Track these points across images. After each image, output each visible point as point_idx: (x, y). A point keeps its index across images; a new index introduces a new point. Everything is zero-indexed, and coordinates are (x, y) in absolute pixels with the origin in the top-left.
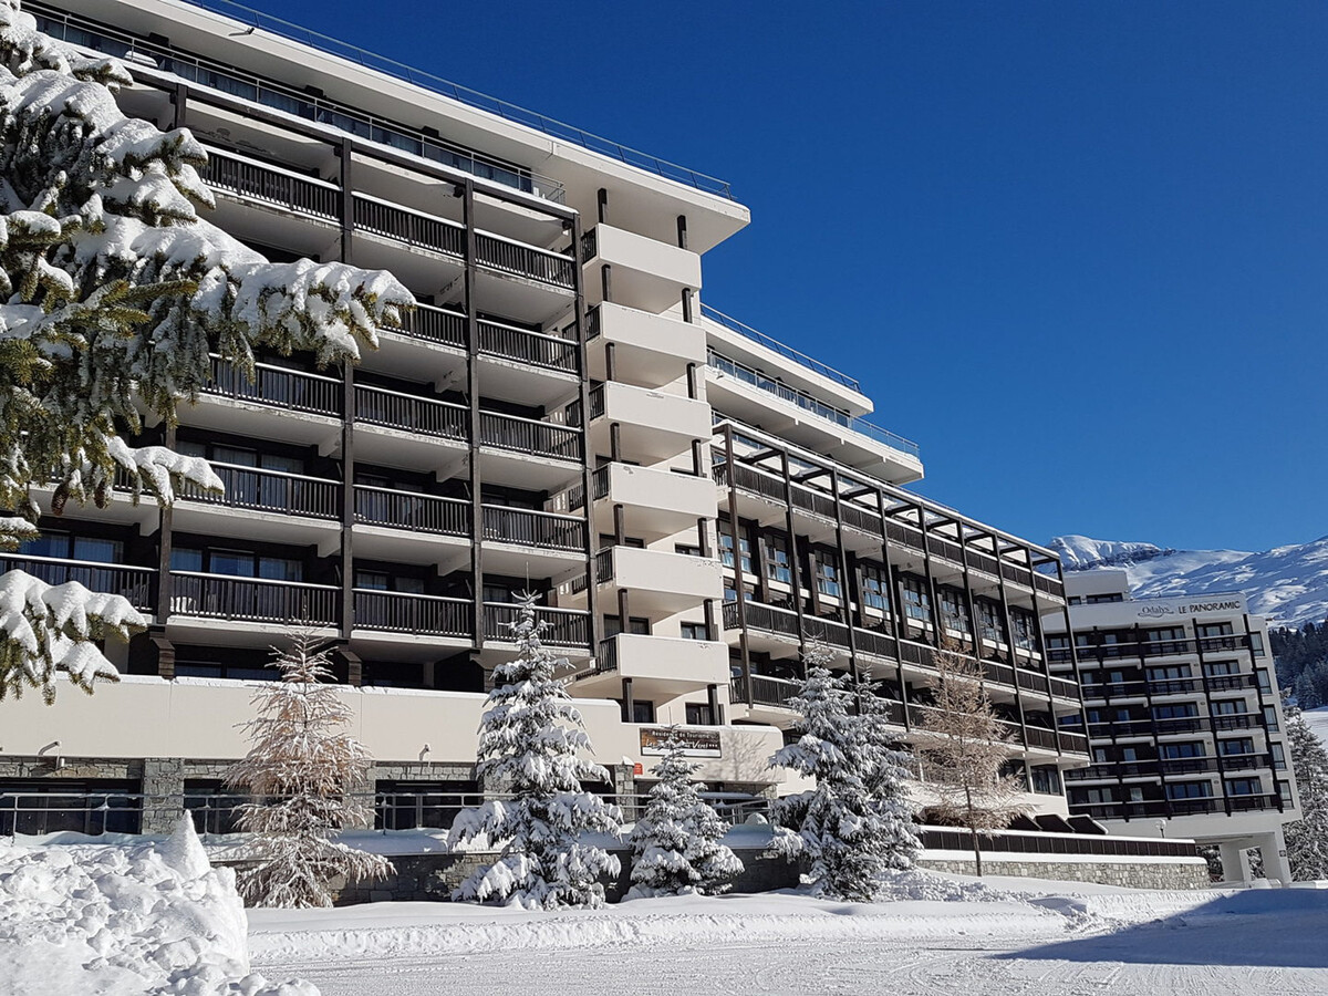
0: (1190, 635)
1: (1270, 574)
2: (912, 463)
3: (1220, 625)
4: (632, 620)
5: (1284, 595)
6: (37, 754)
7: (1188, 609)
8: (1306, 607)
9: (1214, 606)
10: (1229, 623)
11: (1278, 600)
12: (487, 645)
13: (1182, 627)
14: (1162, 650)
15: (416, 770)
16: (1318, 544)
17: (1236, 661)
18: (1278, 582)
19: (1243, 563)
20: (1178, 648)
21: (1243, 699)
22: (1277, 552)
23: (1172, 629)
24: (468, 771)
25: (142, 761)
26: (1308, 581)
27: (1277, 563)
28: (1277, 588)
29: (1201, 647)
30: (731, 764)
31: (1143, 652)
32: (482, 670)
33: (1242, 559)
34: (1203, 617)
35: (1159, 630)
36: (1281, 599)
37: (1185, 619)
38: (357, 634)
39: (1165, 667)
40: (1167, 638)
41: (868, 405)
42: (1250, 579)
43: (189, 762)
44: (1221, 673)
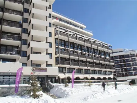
2: (92, 34)
3: (133, 54)
4: (33, 52)
7: (130, 52)
21: (136, 62)
29: (131, 57)
31: (125, 58)
37: (129, 54)
41: (85, 27)
44: (134, 59)
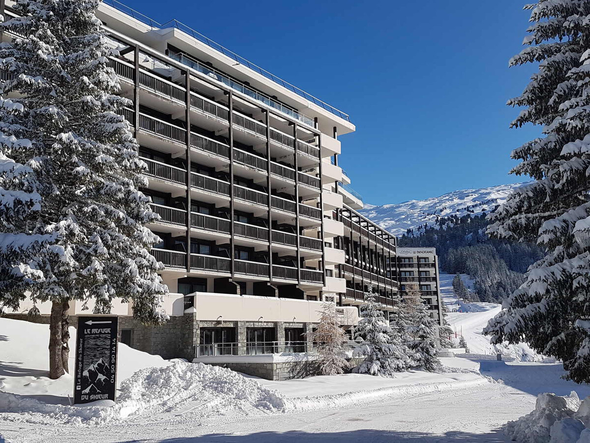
0: (415, 261)
1: (382, 215)
3: (425, 258)
5: (387, 224)
6: (216, 320)
7: (416, 252)
8: (395, 230)
9: (425, 252)
10: (428, 258)
11: (385, 226)
12: (302, 283)
13: (412, 258)
14: (405, 266)
15: (291, 324)
16: (401, 205)
17: (429, 271)
18: (385, 219)
19: (373, 210)
20: (411, 266)
21: (430, 285)
22: (385, 206)
23: (409, 258)
24: (302, 325)
25: (237, 321)
26: (396, 220)
27: (385, 211)
28: (385, 221)
29: (419, 266)
30: (347, 320)
31: (400, 266)
32: (303, 292)
33: (372, 208)
34: (421, 255)
35: (405, 258)
36: (386, 226)
37: (415, 256)
38: (274, 280)
39: (405, 272)
40: (407, 262)
42: (375, 216)
43: (247, 322)
44: (424, 275)
